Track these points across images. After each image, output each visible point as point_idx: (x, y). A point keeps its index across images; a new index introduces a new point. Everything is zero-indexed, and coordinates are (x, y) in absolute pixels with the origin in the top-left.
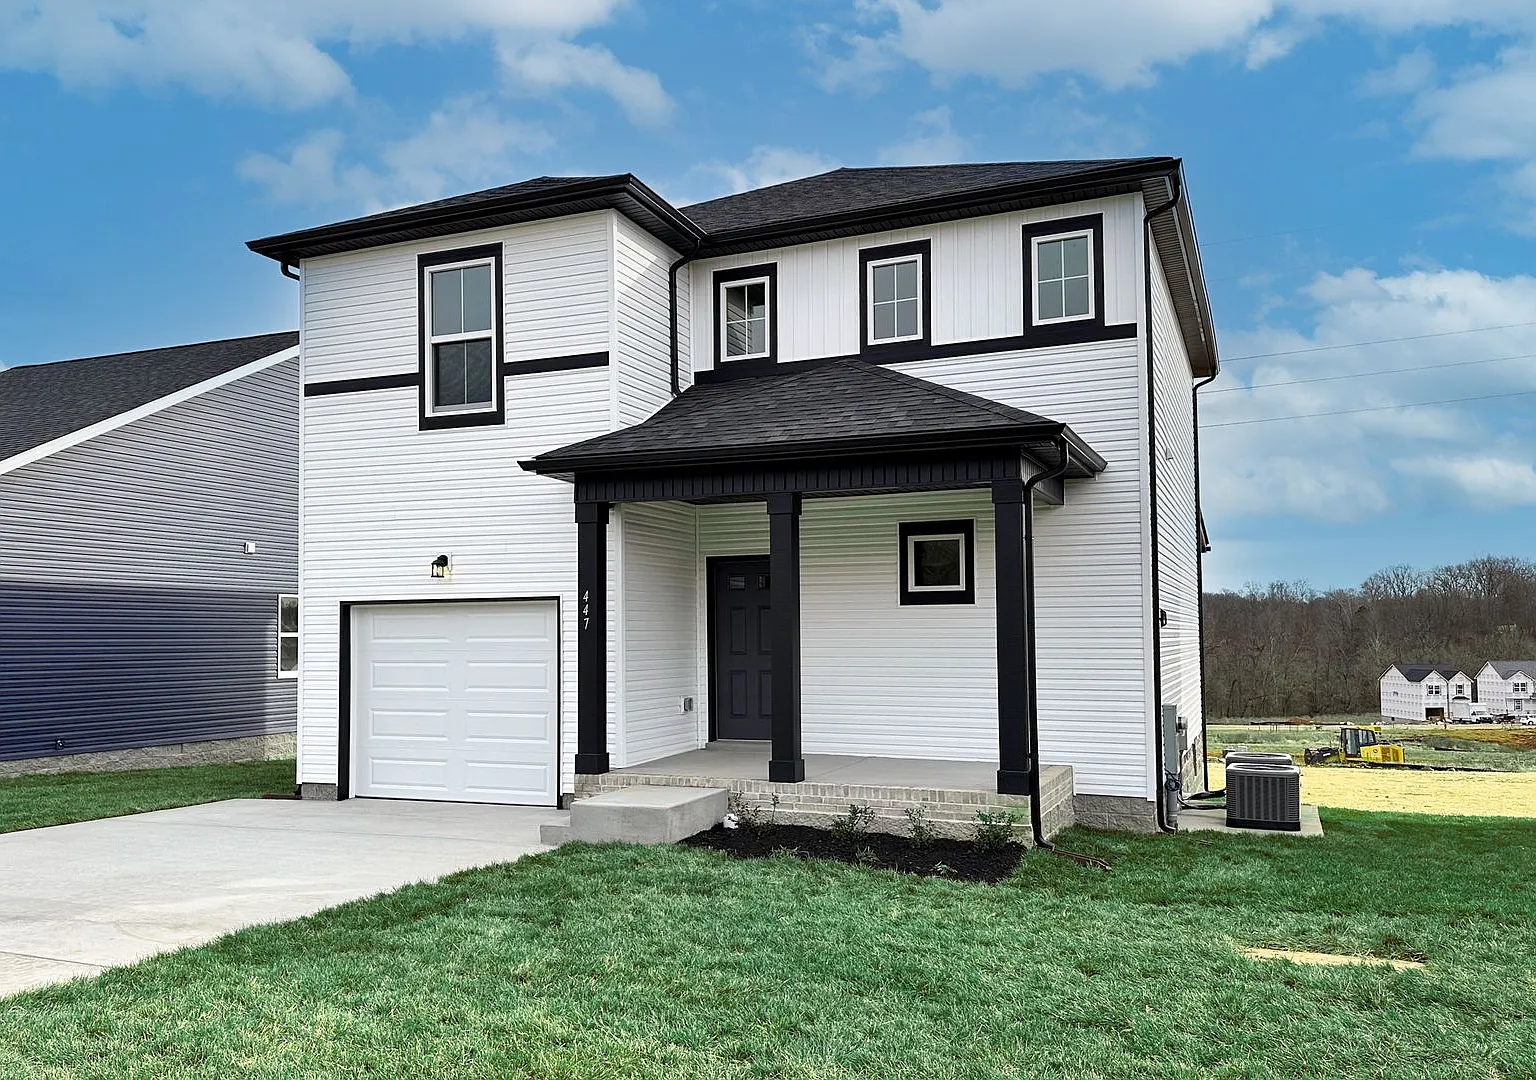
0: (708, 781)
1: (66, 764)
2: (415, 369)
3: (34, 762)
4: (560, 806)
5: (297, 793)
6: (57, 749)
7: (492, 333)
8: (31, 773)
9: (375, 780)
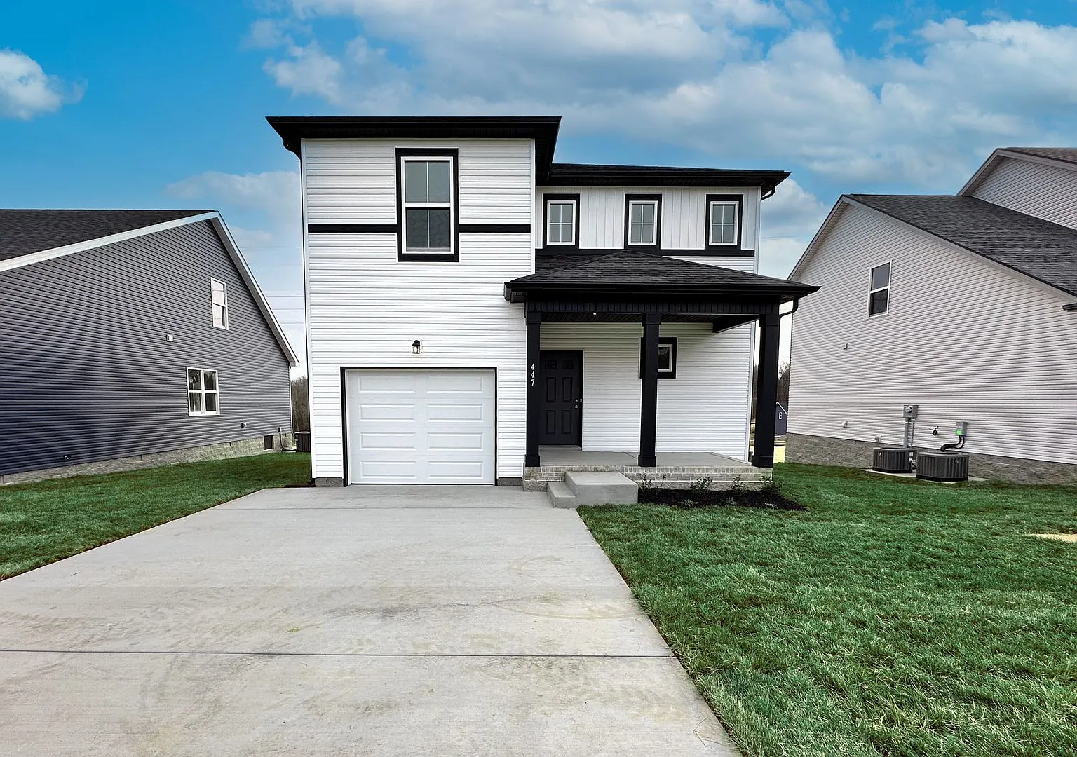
0: (607, 468)
1: (72, 471)
2: (395, 222)
3: (50, 471)
4: (496, 485)
5: (312, 483)
6: (64, 461)
7: (451, 205)
8: (49, 478)
9: (365, 474)
